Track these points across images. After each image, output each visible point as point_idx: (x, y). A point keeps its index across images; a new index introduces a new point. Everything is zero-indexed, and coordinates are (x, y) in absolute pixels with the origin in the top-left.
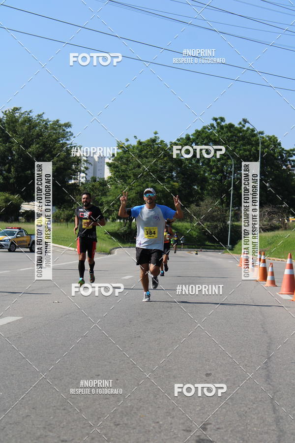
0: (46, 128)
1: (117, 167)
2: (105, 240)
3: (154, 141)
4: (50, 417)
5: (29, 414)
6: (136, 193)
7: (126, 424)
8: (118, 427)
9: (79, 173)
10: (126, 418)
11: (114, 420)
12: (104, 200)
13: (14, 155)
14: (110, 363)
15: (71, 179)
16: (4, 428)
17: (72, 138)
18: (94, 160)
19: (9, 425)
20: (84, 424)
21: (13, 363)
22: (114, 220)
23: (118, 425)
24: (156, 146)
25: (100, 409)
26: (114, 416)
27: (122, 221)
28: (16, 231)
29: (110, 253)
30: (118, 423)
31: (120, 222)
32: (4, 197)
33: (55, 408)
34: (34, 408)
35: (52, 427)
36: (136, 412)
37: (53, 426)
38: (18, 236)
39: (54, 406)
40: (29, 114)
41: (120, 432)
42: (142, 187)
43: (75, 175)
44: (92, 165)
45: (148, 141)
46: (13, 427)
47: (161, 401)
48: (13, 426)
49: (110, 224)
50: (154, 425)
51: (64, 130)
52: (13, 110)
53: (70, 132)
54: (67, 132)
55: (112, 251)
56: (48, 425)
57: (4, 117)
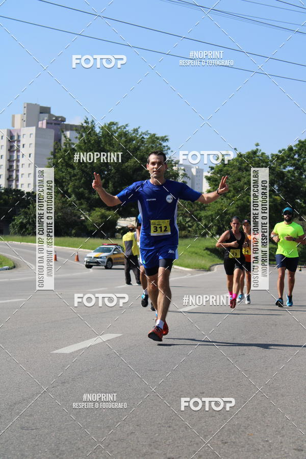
0: (143, 142)
1: (216, 181)
2: (205, 257)
3: (254, 153)
4: (155, 434)
5: (134, 431)
6: (236, 208)
7: (234, 443)
8: (226, 445)
10: (234, 436)
11: (221, 438)
12: (203, 215)
13: (111, 170)
14: (215, 380)
17: (169, 151)
18: (192, 174)
19: (114, 442)
20: (191, 442)
22: (213, 236)
23: (226, 443)
24: (257, 158)
25: (206, 427)
26: (221, 434)
28: (113, 248)
29: (209, 270)
30: (225, 441)
32: (99, 213)
33: (160, 425)
34: (138, 426)
35: (157, 444)
36: (244, 430)
37: (159, 443)
38: (115, 252)
39: (159, 424)
40: (125, 128)
41: (228, 450)
42: (242, 202)
44: (190, 179)
45: (249, 153)
46: (118, 444)
47: (270, 419)
48: (117, 442)
49: (209, 240)
50: (263, 443)
51: (161, 144)
52: (109, 125)
53: (167, 146)
54: (164, 146)
55: (212, 268)
56: (154, 442)
57: (100, 132)
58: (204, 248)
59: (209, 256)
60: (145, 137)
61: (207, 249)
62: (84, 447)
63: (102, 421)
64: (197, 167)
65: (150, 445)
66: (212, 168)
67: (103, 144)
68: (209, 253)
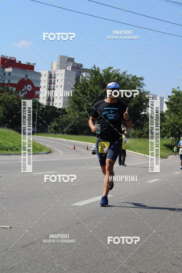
0: (128, 80)
1: (171, 104)
2: (163, 150)
5: (119, 255)
7: (179, 265)
8: (174, 266)
9: (147, 108)
10: (179, 260)
11: (172, 261)
12: (163, 125)
14: (168, 226)
15: (142, 111)
16: (104, 262)
17: (144, 86)
19: (107, 261)
20: (153, 263)
21: (108, 223)
22: (168, 137)
23: (174, 265)
25: (162, 254)
26: (171, 259)
27: (174, 138)
31: (172, 138)
34: (122, 252)
35: (133, 263)
37: (134, 263)
40: (118, 71)
41: (175, 269)
43: (145, 109)
46: (110, 262)
48: (109, 261)
49: (166, 140)
51: (139, 82)
52: (108, 69)
53: (143, 83)
54: (141, 83)
55: (167, 157)
56: (131, 262)
57: (102, 73)
58: (163, 145)
59: (166, 150)
60: (130, 77)
61: (165, 145)
62: (89, 263)
63: (101, 248)
64: (160, 96)
65: (129, 264)
66: (169, 97)
67: (104, 81)
68: (166, 147)
